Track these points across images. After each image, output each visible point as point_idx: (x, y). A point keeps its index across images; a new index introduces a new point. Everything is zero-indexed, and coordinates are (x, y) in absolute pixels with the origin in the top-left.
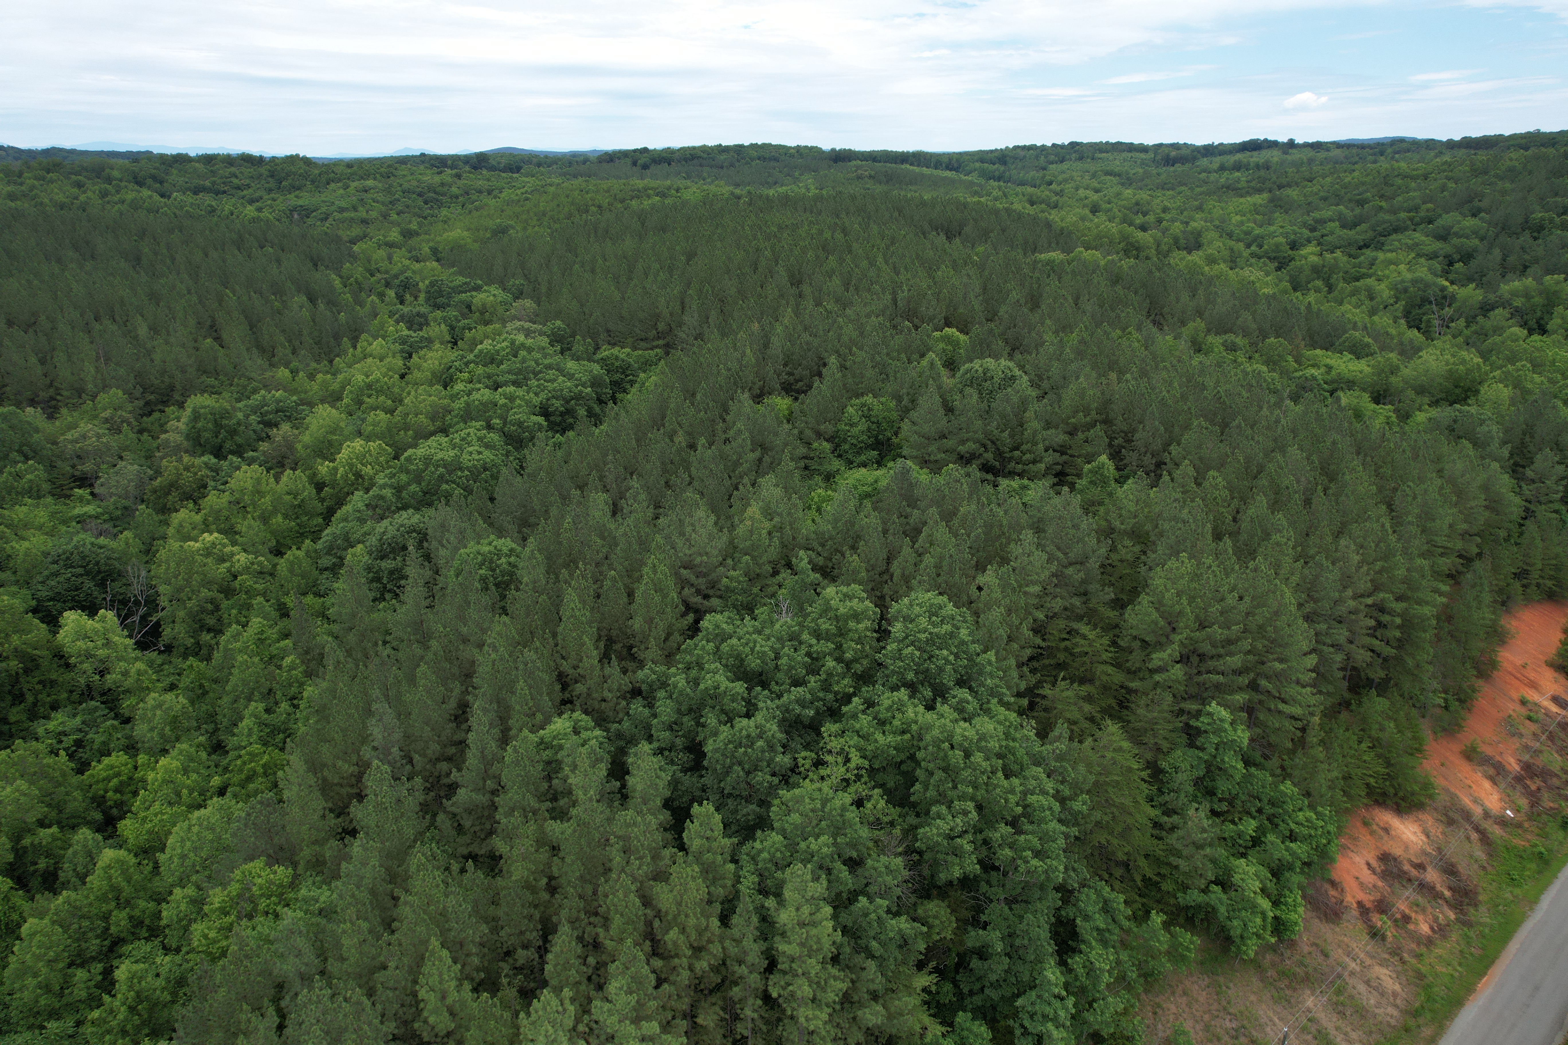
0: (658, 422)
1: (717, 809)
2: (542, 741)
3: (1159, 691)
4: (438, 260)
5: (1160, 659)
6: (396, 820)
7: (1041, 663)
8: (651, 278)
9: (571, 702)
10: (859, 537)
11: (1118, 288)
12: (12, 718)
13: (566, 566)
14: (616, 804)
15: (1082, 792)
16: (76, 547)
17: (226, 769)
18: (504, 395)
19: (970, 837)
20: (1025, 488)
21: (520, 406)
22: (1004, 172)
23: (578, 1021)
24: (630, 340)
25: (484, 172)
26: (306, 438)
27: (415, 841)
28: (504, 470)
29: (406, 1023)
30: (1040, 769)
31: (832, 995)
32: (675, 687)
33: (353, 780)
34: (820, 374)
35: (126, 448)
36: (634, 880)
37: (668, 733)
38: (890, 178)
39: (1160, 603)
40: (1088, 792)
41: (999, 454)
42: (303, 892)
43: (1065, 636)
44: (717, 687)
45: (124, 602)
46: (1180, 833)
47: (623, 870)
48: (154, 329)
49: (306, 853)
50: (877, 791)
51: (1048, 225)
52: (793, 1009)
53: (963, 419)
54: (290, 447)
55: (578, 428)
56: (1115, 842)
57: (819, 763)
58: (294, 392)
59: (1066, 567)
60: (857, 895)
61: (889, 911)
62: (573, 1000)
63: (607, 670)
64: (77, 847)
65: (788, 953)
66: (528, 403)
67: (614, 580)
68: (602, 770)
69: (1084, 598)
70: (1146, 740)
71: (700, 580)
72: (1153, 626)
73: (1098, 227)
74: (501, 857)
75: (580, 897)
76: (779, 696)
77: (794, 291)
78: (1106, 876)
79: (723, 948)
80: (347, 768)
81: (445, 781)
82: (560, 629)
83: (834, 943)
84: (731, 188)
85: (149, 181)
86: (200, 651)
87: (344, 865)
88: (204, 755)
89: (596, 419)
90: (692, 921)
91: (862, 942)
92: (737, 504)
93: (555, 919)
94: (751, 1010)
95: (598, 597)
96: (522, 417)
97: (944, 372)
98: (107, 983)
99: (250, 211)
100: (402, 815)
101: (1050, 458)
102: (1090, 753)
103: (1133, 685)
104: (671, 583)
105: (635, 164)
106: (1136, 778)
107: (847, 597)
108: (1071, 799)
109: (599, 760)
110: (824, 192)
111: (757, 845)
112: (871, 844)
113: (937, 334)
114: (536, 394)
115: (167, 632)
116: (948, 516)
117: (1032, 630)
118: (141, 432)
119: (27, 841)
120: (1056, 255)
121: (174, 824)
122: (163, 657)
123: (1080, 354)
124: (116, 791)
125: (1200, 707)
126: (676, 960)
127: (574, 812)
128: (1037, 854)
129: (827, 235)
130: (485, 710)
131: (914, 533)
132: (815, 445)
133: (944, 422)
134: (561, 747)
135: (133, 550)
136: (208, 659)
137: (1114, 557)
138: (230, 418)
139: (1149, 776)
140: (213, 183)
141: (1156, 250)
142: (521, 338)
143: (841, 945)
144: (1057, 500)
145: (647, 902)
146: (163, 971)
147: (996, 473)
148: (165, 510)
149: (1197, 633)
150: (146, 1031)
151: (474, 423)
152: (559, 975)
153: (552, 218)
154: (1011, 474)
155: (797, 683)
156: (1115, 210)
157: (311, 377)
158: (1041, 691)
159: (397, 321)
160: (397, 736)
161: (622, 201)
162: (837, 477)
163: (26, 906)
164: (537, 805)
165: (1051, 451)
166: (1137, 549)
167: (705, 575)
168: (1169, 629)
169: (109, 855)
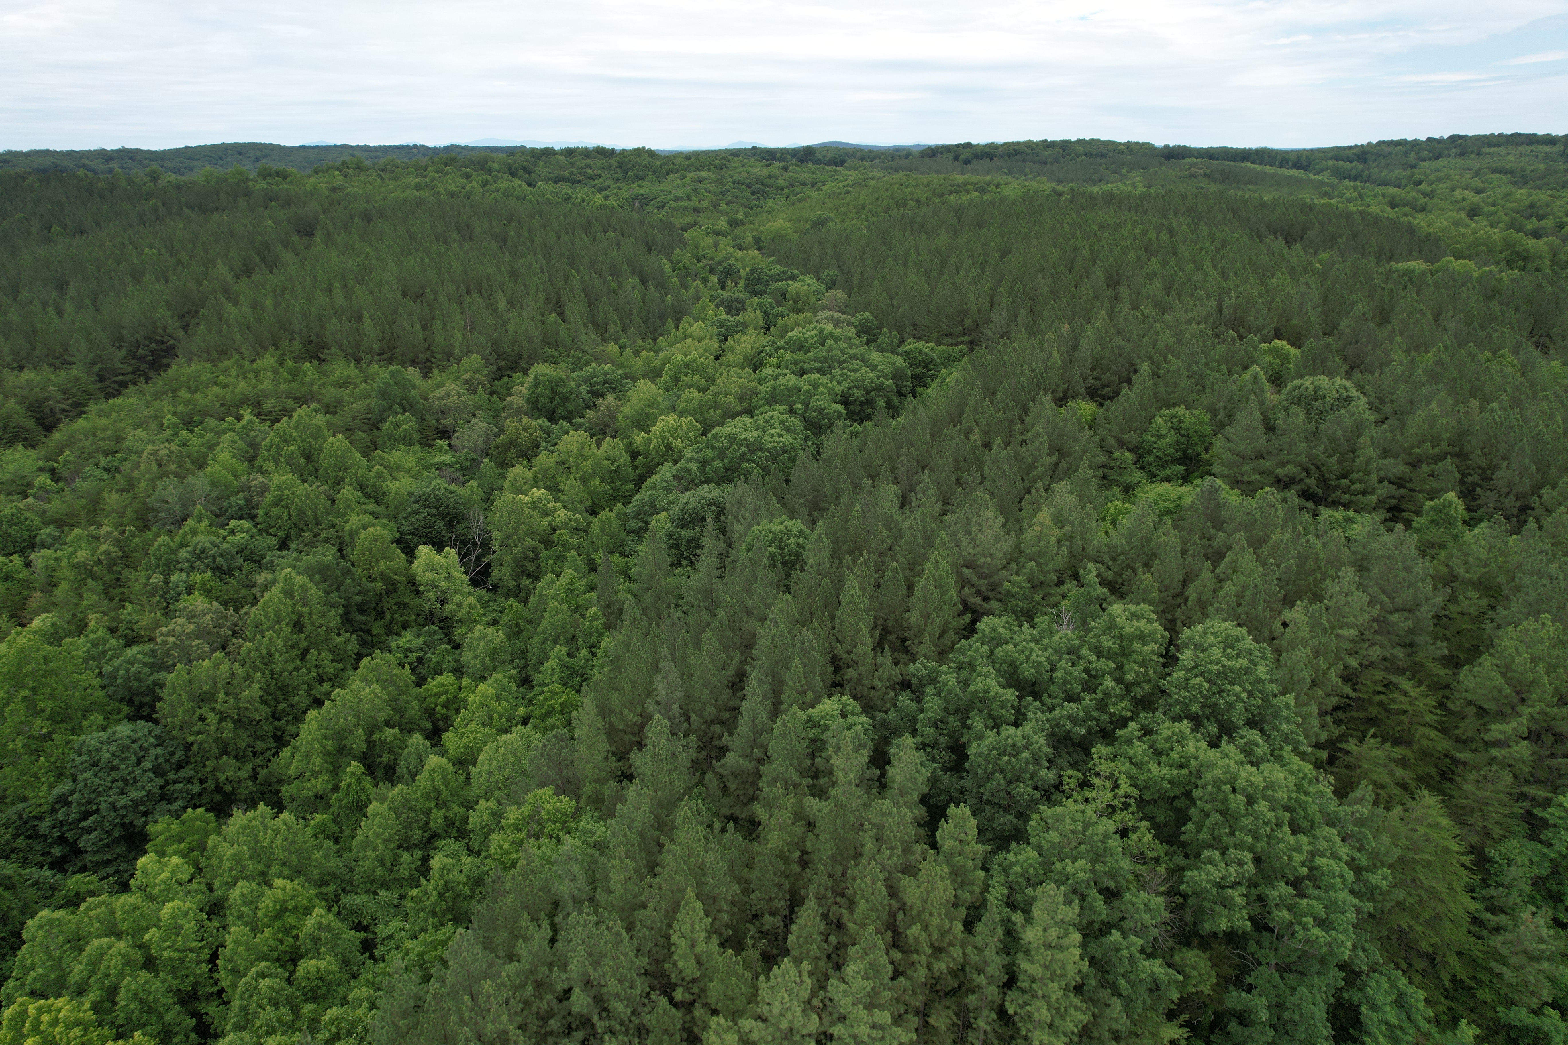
0: (955, 419)
1: (974, 814)
2: (810, 719)
3: (1495, 767)
4: (759, 249)
5: (1501, 732)
6: (670, 772)
7: (1348, 715)
8: (962, 273)
9: (842, 686)
10: (1154, 555)
11: (1494, 304)
12: (375, 631)
13: (851, 552)
14: (874, 791)
15: (1383, 865)
16: (433, 491)
17: (530, 702)
18: (809, 382)
19: (1243, 890)
20: (1350, 520)
21: (822, 393)
22: (1362, 171)
23: (813, 995)
24: (935, 335)
25: (810, 165)
26: (627, 410)
27: (684, 795)
28: (801, 454)
29: (657, 961)
30: (1334, 831)
31: (1071, 1025)
32: (945, 685)
33: (636, 729)
34: (1129, 381)
35: (478, 407)
36: (884, 868)
37: (932, 730)
38: (1226, 177)
39: (1508, 667)
40: (1390, 867)
41: (1323, 481)
42: (583, 824)
43: (1380, 689)
44: (987, 691)
45: (464, 543)
46: (1508, 936)
47: (873, 858)
48: (511, 303)
49: (588, 789)
50: (1144, 823)
51: (1411, 230)
52: (1028, 1030)
53: (1286, 439)
54: (613, 416)
55: (875, 418)
56: (1420, 929)
57: (1084, 784)
58: (621, 366)
59: (1390, 613)
60: (1110, 928)
61: (1142, 951)
62: (811, 974)
63: (880, 659)
64: (411, 749)
65: (1030, 972)
66: (830, 391)
67: (895, 571)
68: (864, 756)
69: (1410, 650)
70: (1471, 820)
71: (982, 581)
72: (1495, 693)
73: (1474, 233)
74: (759, 823)
75: (830, 876)
76: (1051, 710)
77: (1110, 292)
78: (1404, 966)
79: (964, 954)
80: (632, 717)
81: (717, 743)
82: (838, 613)
83: (1079, 972)
84: (1053, 185)
85: (521, 172)
86: (520, 594)
87: (619, 806)
88: (514, 686)
89: (894, 411)
90: (935, 921)
91: (1110, 978)
92: (1028, 509)
93: (803, 892)
94: (984, 1022)
95: (879, 586)
96: (823, 404)
97: (1267, 386)
98: (424, 869)
99: (599, 198)
100: (675, 768)
101: (1384, 490)
102: (1398, 823)
103: (1461, 756)
104: (951, 580)
105: (956, 158)
106: (1454, 861)
107: (1135, 616)
108: (1367, 870)
109: (862, 746)
110: (1152, 191)
111: (1011, 857)
112: (1131, 878)
113: (1265, 346)
114: (839, 383)
115: (495, 573)
116: (1257, 543)
117: (1342, 677)
118: (491, 394)
119: (376, 737)
120: (1418, 265)
121: (485, 744)
122: (490, 594)
123: (1434, 377)
124: (444, 706)
125: (1550, 795)
126: (915, 956)
127: (832, 792)
128: (1321, 923)
129: (1152, 235)
130: (761, 682)
131: (1216, 557)
132: (1117, 454)
133: (1263, 441)
134: (827, 728)
135: (476, 498)
136: (525, 601)
137: (1452, 607)
138: (564, 386)
139: (1472, 862)
140: (571, 173)
141: (1551, 261)
142: (829, 327)
143: (1087, 976)
144: (1387, 538)
145: (893, 893)
146: (466, 869)
147: (1317, 500)
148: (504, 465)
149: (1555, 709)
150: (450, 916)
151: (778, 407)
152: (800, 947)
153: (870, 211)
154: (1335, 504)
155: (1071, 698)
156: (1501, 214)
157: (637, 353)
158: (1344, 746)
159: (717, 306)
160: (679, 694)
161: (941, 196)
162: (1137, 490)
163: (372, 790)
164: (798, 780)
165: (1386, 483)
166: (1484, 602)
167: (987, 577)
168: (1516, 699)
169: (434, 760)
